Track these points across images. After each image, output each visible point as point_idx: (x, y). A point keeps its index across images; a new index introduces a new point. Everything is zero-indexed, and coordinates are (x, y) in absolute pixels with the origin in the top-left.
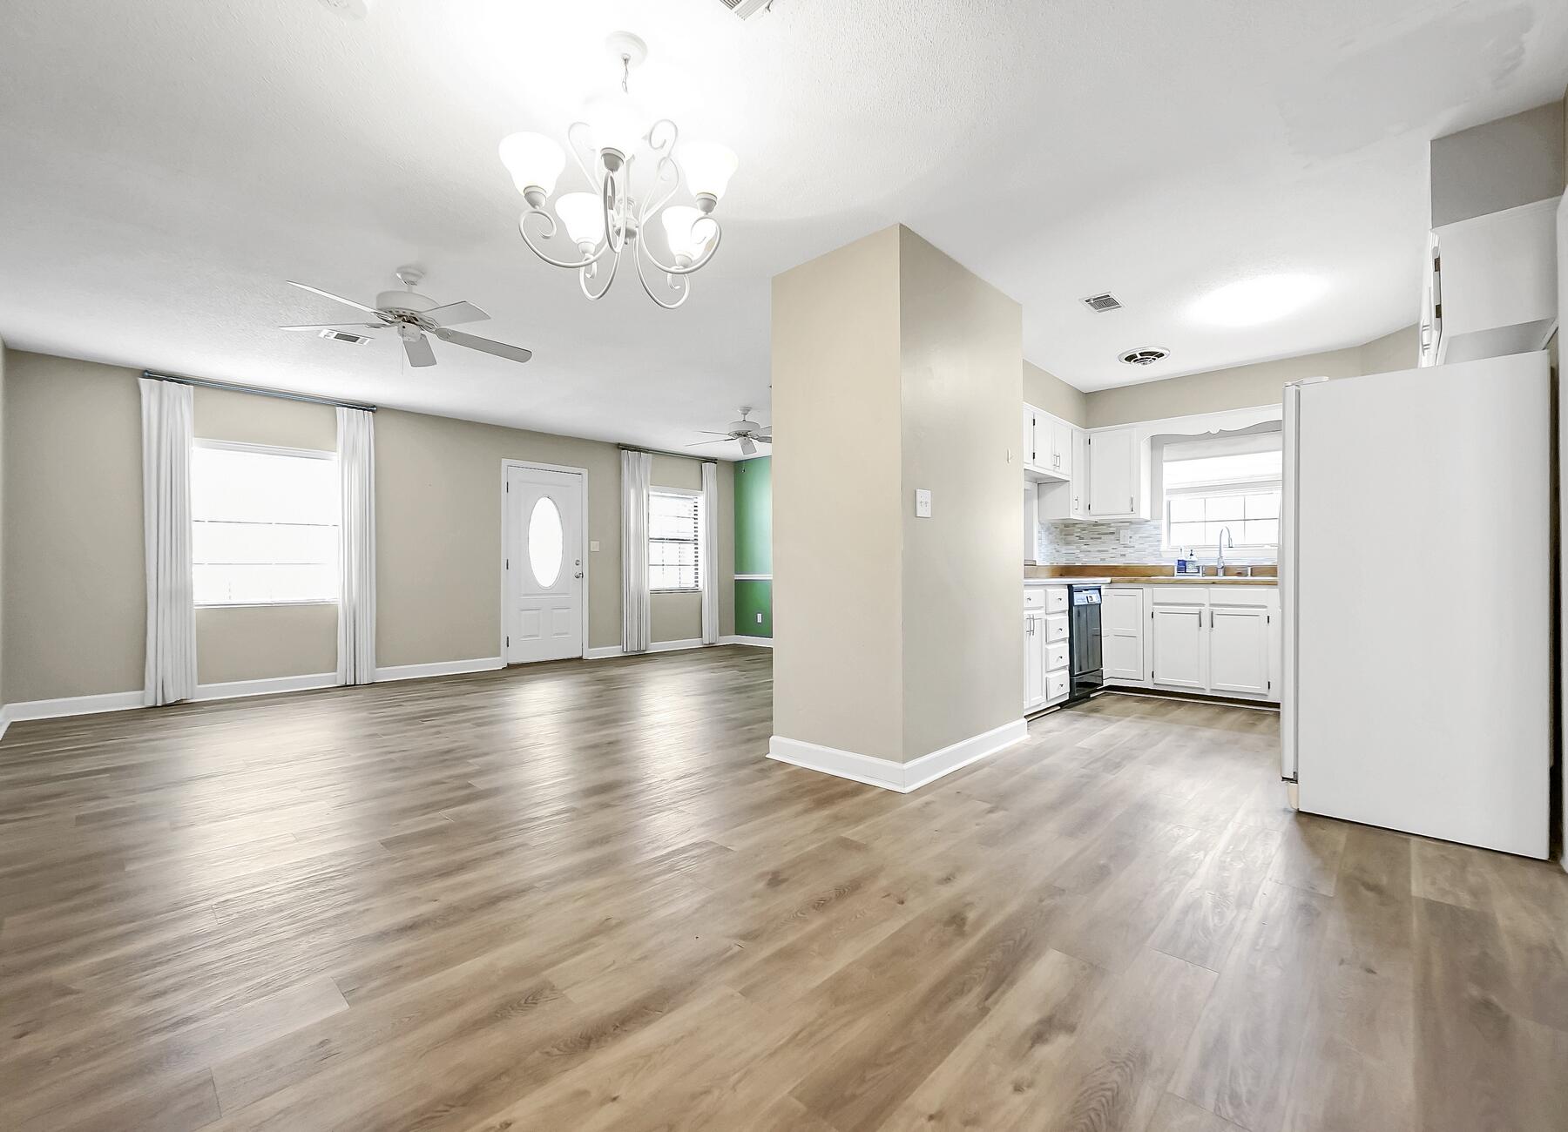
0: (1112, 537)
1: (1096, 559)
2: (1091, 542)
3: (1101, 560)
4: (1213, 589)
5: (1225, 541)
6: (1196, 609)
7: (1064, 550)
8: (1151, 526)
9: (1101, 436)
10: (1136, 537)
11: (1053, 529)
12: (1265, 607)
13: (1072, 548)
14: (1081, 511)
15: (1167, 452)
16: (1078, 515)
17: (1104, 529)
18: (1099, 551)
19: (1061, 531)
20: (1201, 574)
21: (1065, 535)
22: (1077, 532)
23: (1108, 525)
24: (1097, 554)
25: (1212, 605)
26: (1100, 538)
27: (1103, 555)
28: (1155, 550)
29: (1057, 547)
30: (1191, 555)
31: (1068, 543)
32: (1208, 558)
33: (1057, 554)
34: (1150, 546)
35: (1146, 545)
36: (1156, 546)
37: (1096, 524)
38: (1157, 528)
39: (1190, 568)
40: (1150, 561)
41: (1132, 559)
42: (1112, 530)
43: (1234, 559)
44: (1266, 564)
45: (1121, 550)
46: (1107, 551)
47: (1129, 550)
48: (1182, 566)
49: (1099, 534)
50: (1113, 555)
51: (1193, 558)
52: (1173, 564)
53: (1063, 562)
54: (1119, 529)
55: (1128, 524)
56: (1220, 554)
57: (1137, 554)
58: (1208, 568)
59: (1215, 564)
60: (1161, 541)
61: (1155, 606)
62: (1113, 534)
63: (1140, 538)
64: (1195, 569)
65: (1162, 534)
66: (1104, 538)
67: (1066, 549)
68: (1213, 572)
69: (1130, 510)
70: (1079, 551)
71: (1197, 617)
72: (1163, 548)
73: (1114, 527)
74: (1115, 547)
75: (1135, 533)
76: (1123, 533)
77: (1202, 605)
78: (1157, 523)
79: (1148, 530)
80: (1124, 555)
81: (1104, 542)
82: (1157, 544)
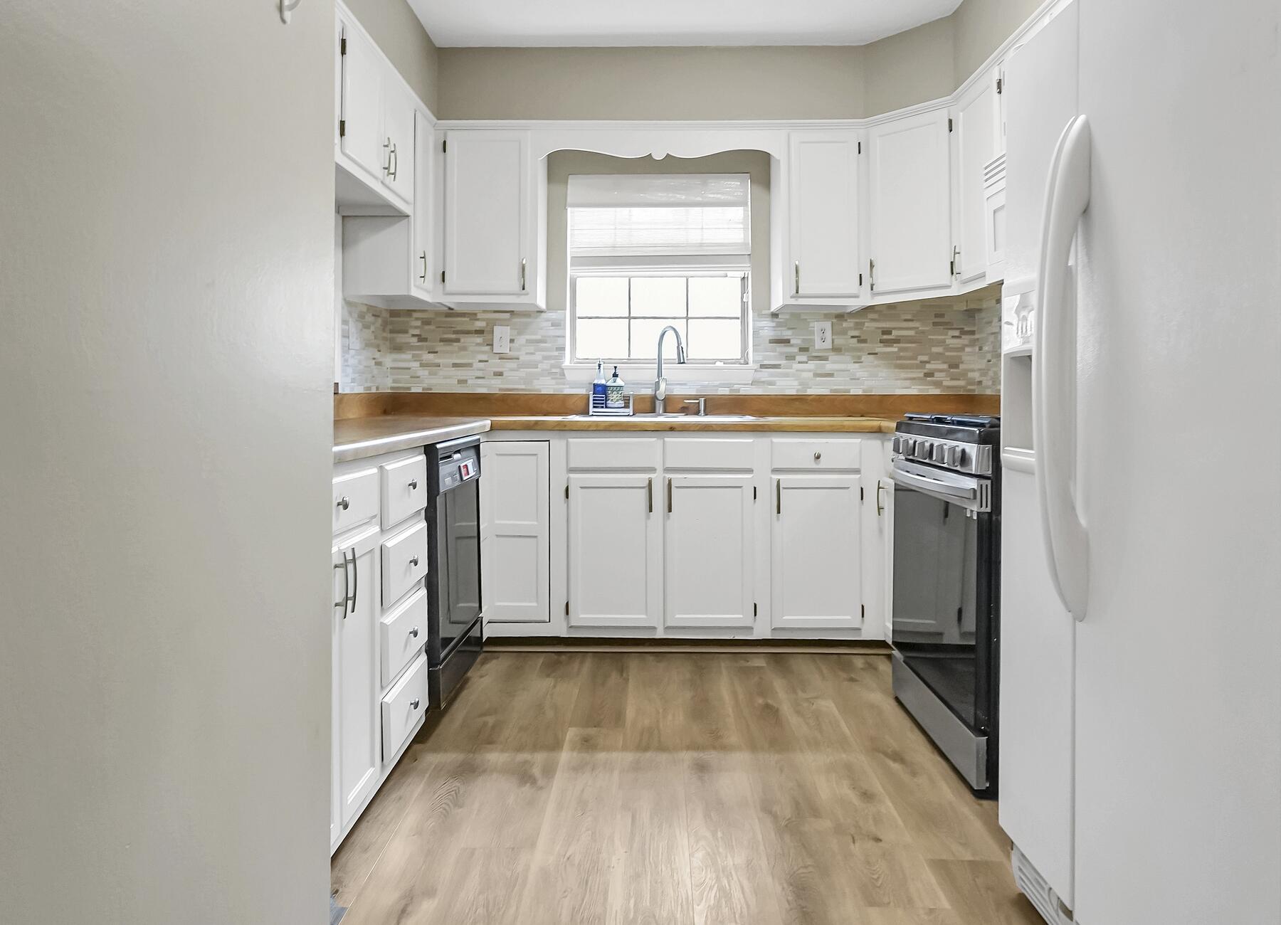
0: (479, 340)
1: (448, 381)
2: (440, 347)
3: (460, 382)
4: (672, 440)
5: (670, 352)
6: (646, 476)
7: (389, 360)
8: (547, 320)
9: (464, 135)
10: (521, 340)
11: (369, 318)
12: (750, 471)
13: (406, 360)
14: (429, 283)
16: (424, 292)
17: (463, 323)
18: (455, 365)
19: (385, 324)
20: (630, 411)
21: (391, 332)
22: (416, 327)
23: (473, 316)
24: (453, 371)
25: (667, 470)
26: (458, 340)
27: (461, 373)
28: (553, 366)
29: (377, 355)
30: (615, 375)
31: (397, 348)
32: (637, 380)
33: (376, 370)
34: (546, 358)
35: (538, 356)
36: (556, 358)
37: (450, 313)
38: (557, 324)
39: (615, 400)
40: (546, 386)
41: (514, 381)
42: (479, 325)
43: (681, 383)
45: (496, 364)
46: (470, 365)
47: (512, 364)
48: (601, 391)
49: (455, 332)
50: (480, 374)
51: (619, 382)
52: (583, 391)
53: (387, 385)
54: (492, 324)
55: (507, 316)
56: (659, 374)
57: (522, 373)
58: (639, 399)
59: (649, 392)
60: (563, 349)
61: (572, 476)
62: (480, 332)
63: (528, 341)
64: (620, 402)
65: (564, 337)
66: (465, 340)
67: (395, 360)
68: (648, 405)
69: (517, 288)
70: (417, 364)
71: (644, 493)
72: (567, 362)
73: (483, 320)
74: (484, 357)
75: (519, 334)
76: (497, 330)
77: (653, 470)
78: (552, 315)
79: (543, 326)
80: (501, 374)
81: (464, 349)
82: (556, 353)
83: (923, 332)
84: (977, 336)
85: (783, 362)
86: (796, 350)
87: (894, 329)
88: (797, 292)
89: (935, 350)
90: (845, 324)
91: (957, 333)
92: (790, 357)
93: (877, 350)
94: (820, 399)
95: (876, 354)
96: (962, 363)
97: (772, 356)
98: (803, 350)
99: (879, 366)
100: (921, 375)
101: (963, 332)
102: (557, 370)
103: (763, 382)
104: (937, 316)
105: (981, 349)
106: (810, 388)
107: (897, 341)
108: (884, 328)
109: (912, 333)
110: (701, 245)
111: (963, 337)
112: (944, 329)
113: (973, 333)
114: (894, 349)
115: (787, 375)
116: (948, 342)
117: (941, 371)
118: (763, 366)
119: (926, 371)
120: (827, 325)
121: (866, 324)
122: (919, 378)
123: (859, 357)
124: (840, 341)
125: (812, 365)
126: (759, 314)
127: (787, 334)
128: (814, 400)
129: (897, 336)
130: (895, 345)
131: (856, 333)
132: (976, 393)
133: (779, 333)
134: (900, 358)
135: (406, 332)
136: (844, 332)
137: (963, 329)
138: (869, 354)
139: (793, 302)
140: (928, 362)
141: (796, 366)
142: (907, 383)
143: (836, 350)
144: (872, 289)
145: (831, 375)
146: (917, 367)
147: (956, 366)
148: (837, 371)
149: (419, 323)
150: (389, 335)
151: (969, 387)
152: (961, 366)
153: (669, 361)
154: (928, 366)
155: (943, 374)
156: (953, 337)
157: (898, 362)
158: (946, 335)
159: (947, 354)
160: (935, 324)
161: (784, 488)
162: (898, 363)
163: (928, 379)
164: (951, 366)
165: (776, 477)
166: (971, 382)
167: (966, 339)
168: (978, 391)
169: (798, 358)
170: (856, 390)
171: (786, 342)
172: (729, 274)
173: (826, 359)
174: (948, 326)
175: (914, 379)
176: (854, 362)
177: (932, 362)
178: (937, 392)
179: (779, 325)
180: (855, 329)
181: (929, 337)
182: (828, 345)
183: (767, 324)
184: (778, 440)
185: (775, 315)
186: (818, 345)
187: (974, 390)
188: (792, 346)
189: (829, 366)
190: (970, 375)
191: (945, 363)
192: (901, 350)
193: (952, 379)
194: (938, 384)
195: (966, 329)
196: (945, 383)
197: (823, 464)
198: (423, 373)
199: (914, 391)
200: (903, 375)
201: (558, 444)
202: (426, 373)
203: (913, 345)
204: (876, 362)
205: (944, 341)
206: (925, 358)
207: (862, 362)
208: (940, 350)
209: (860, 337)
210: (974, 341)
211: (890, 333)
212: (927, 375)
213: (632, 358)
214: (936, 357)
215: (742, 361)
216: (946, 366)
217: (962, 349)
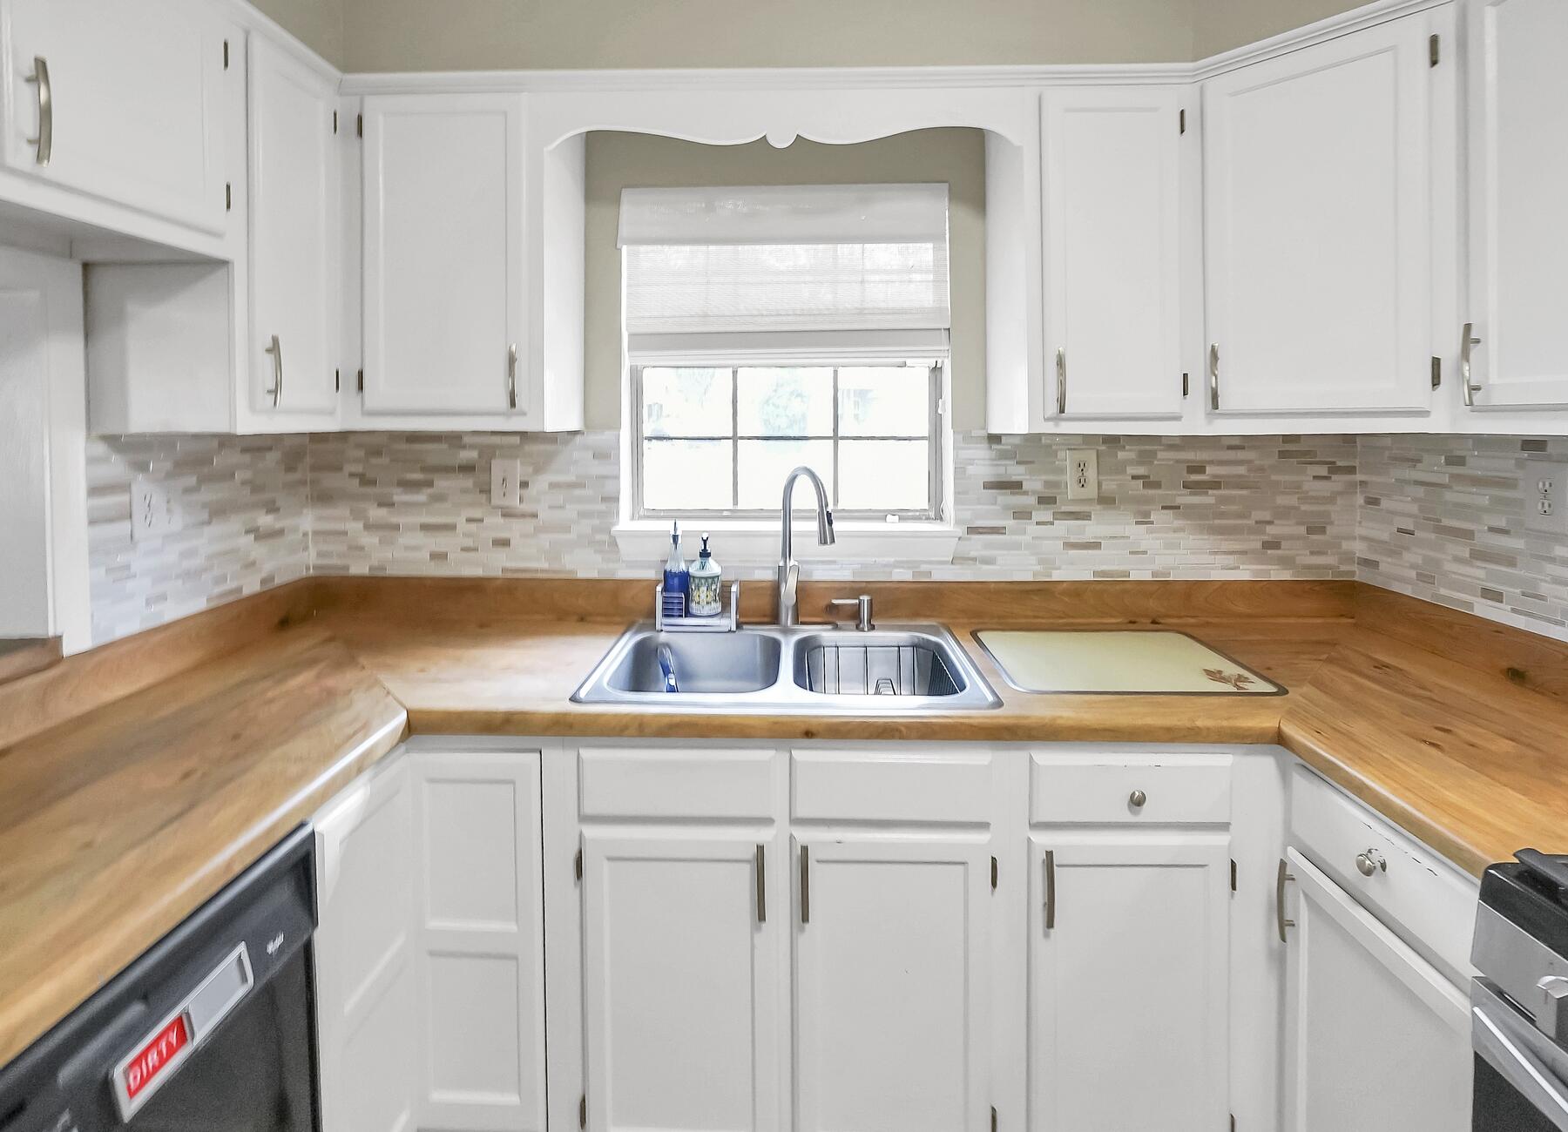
0: (467, 482)
1: (413, 555)
2: (400, 496)
3: (434, 557)
8: (584, 449)
10: (540, 483)
13: (339, 517)
15: (636, 210)
17: (436, 454)
18: (425, 527)
21: (314, 468)
22: (357, 461)
23: (453, 442)
24: (419, 538)
26: (430, 484)
27: (439, 542)
28: (596, 530)
30: (704, 554)
31: (323, 498)
32: (747, 556)
34: (583, 515)
35: (571, 512)
36: (601, 515)
38: (606, 455)
39: (702, 601)
40: (585, 565)
41: (530, 555)
42: (466, 457)
43: (826, 560)
44: (895, 578)
45: (496, 525)
46: (451, 528)
47: (529, 525)
49: (424, 469)
50: (469, 542)
52: (649, 575)
54: (488, 456)
55: (517, 440)
56: (787, 551)
57: (545, 539)
58: (747, 588)
59: (769, 576)
60: (615, 499)
62: (467, 469)
63: (553, 486)
64: (713, 605)
65: (617, 477)
66: (442, 483)
67: (320, 519)
68: (765, 602)
69: (501, 401)
70: (360, 525)
72: (625, 522)
73: (472, 447)
74: (477, 514)
75: (538, 470)
76: (498, 467)
78: (598, 439)
79: (575, 463)
80: (504, 543)
81: (439, 498)
82: (603, 507)
83: (1261, 469)
84: (1359, 477)
85: (1009, 523)
86: (1032, 500)
87: (1211, 462)
88: (1061, 410)
89: (1281, 500)
90: (1121, 455)
91: (1323, 469)
92: (1022, 514)
93: (1180, 501)
94: (1077, 590)
95: (1178, 508)
96: (1332, 523)
97: (992, 510)
98: (1046, 501)
99: (1183, 530)
100: (1259, 545)
101: (1334, 469)
102: (605, 537)
103: (974, 559)
104: (1286, 440)
105: (1368, 500)
106: (1059, 568)
107: (1215, 484)
108: (1188, 461)
109: (1242, 470)
110: (861, 312)
111: (1334, 477)
112: (1298, 463)
113: (1351, 470)
114: (1209, 499)
115: (1017, 546)
116: (1306, 487)
117: (1291, 538)
118: (972, 530)
119: (1266, 538)
120: (1090, 457)
121: (1160, 455)
122: (1254, 551)
123: (1147, 514)
124: (1110, 485)
125: (1062, 527)
126: (964, 438)
127: (1015, 472)
128: (1066, 593)
129: (1214, 476)
130: (1210, 492)
131: (1141, 471)
132: (1356, 579)
133: (1002, 470)
134: (1222, 515)
135: (339, 469)
136: (1120, 469)
137: (1334, 463)
138: (1163, 508)
139: (1052, 427)
140: (1270, 523)
141: (1032, 529)
142: (1231, 560)
143: (1106, 500)
145: (1096, 545)
146: (1251, 531)
147: (1322, 530)
148: (1105, 538)
149: (361, 453)
150: (309, 476)
151: (1343, 568)
152: (1329, 529)
153: (805, 516)
154: (1270, 529)
155: (1296, 544)
156: (1315, 477)
157: (1217, 522)
158: (1304, 473)
159: (1304, 508)
160: (1283, 454)
162: (1213, 524)
163: (1269, 552)
164: (1310, 531)
166: (1348, 557)
167: (1339, 481)
168: (1360, 575)
169: (1038, 515)
170: (1141, 573)
171: (1015, 486)
172: (909, 362)
173: (1086, 516)
174: (1306, 457)
175: (1244, 553)
176: (1137, 523)
177: (1277, 522)
178: (1284, 575)
179: (1004, 455)
180: (1140, 463)
181: (1274, 477)
182: (1091, 491)
183: (981, 452)
185: (995, 439)
186: (1073, 490)
187: (1353, 573)
188: (1026, 493)
189: (1091, 529)
190: (1345, 545)
191: (1299, 524)
192: (1222, 500)
193: (1312, 553)
194: (1286, 562)
195: (1339, 464)
196: (1299, 560)
198: (370, 540)
199: (1244, 573)
200: (1227, 546)
202: (376, 540)
203: (1244, 492)
204: (1178, 523)
205: (1296, 487)
206: (1267, 516)
207: (1152, 523)
208: (1292, 500)
209: (1148, 477)
210: (1353, 485)
211: (1200, 469)
212: (1267, 545)
213: (739, 507)
214: (1284, 513)
215: (932, 514)
216: (1302, 530)
217: (1331, 499)
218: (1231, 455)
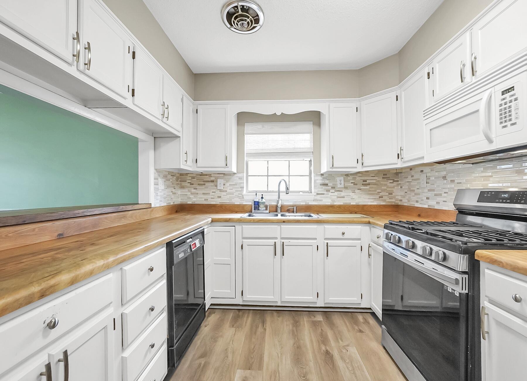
0: (212, 184)
1: (201, 199)
2: (198, 187)
3: (205, 200)
4: (284, 226)
5: (283, 188)
6: (273, 241)
7: (179, 192)
8: (237, 177)
9: (205, 107)
10: (228, 184)
11: (169, 177)
12: (315, 239)
13: (185, 191)
14: (189, 162)
15: (248, 127)
16: (188, 166)
17: (207, 178)
18: (203, 194)
19: (177, 179)
20: (268, 211)
21: (180, 181)
22: (189, 180)
23: (210, 175)
24: (202, 196)
25: (282, 238)
26: (204, 184)
27: (206, 197)
28: (239, 194)
29: (174, 190)
30: (262, 198)
31: (182, 187)
32: (270, 199)
33: (173, 197)
34: (237, 191)
35: (234, 190)
36: (240, 191)
37: (202, 174)
38: (241, 178)
39: (262, 207)
40: (237, 202)
41: (225, 199)
42: (212, 179)
43: (287, 200)
45: (218, 193)
46: (209, 194)
47: (224, 193)
48: (257, 205)
49: (203, 182)
50: (213, 197)
51: (264, 200)
52: (250, 203)
53: (178, 200)
54: (217, 178)
55: (222, 175)
56: (279, 197)
57: (228, 196)
58: (271, 206)
59: (275, 204)
60: (243, 188)
61: (244, 240)
62: (213, 181)
63: (230, 185)
64: (264, 208)
65: (244, 183)
66: (207, 184)
67: (181, 192)
68: (274, 209)
69: (225, 165)
70: (190, 193)
71: (273, 247)
72: (245, 192)
73: (213, 177)
74: (214, 191)
75: (227, 182)
76: (219, 181)
77: (276, 238)
78: (240, 175)
79: (235, 179)
80: (220, 197)
81: (207, 188)
82: (241, 189)
83: (379, 181)
85: (325, 192)
86: (330, 188)
87: (368, 180)
88: (333, 166)
89: (383, 188)
90: (349, 178)
91: (392, 181)
92: (328, 191)
93: (361, 188)
94: (340, 206)
96: (394, 192)
97: (322, 190)
98: (332, 188)
99: (362, 194)
101: (394, 181)
102: (241, 196)
103: (318, 200)
104: (384, 175)
105: (401, 187)
106: (336, 202)
107: (369, 184)
108: (364, 179)
109: (374, 181)
110: (294, 148)
113: (398, 181)
114: (368, 187)
115: (327, 197)
116: (388, 185)
118: (318, 194)
119: (379, 196)
120: (342, 178)
121: (357, 178)
122: (377, 199)
124: (347, 184)
125: (336, 193)
126: (316, 175)
127: (327, 182)
128: (337, 207)
129: (369, 182)
131: (353, 181)
133: (324, 181)
134: (370, 191)
135: (186, 181)
136: (348, 181)
137: (394, 180)
138: (358, 189)
139: (331, 170)
141: (330, 194)
142: (372, 200)
143: (346, 188)
144: (363, 165)
145: (344, 197)
146: (377, 194)
147: (391, 194)
148: (346, 196)
149: (190, 178)
150: (180, 183)
151: (396, 202)
152: (393, 194)
153: (283, 192)
154: (381, 194)
155: (386, 197)
156: (390, 183)
157: (369, 192)
158: (388, 182)
159: (388, 189)
161: (329, 246)
162: (369, 193)
164: (390, 194)
165: (326, 241)
166: (397, 200)
167: (395, 184)
168: (400, 203)
169: (331, 191)
170: (353, 203)
171: (327, 185)
172: (305, 159)
173: (342, 191)
174: (388, 179)
175: (375, 199)
176: (352, 193)
177: (382, 192)
178: (384, 204)
179: (324, 178)
180: (353, 180)
181: (381, 183)
182: (342, 186)
183: (320, 178)
184: (327, 226)
185: (322, 175)
186: (339, 186)
187: (398, 203)
188: (329, 186)
189: (343, 194)
190: (397, 197)
191: (387, 192)
192: (370, 188)
193: (390, 199)
194: (384, 201)
195: (395, 180)
196: (387, 200)
197: (346, 236)
198: (192, 196)
199: (375, 203)
200: (372, 197)
201: (238, 227)
202: (193, 196)
203: (375, 186)
206: (379, 191)
207: (355, 192)
208: (385, 188)
209: (355, 183)
210: (398, 184)
211: (366, 181)
212: (380, 197)
213: (269, 191)
214: (383, 190)
215: (309, 192)
216: (387, 194)
217: (394, 187)
218: (372, 178)
